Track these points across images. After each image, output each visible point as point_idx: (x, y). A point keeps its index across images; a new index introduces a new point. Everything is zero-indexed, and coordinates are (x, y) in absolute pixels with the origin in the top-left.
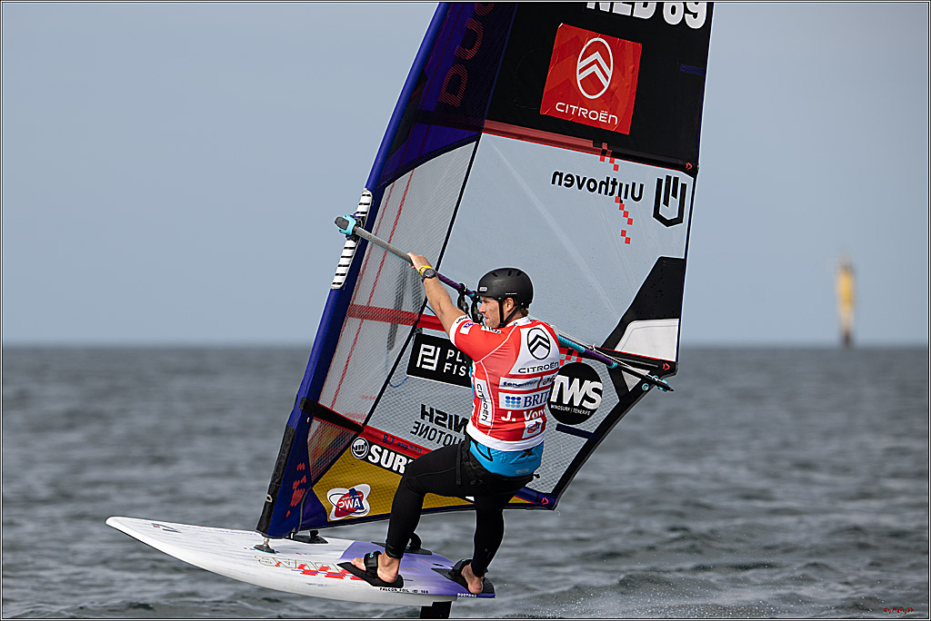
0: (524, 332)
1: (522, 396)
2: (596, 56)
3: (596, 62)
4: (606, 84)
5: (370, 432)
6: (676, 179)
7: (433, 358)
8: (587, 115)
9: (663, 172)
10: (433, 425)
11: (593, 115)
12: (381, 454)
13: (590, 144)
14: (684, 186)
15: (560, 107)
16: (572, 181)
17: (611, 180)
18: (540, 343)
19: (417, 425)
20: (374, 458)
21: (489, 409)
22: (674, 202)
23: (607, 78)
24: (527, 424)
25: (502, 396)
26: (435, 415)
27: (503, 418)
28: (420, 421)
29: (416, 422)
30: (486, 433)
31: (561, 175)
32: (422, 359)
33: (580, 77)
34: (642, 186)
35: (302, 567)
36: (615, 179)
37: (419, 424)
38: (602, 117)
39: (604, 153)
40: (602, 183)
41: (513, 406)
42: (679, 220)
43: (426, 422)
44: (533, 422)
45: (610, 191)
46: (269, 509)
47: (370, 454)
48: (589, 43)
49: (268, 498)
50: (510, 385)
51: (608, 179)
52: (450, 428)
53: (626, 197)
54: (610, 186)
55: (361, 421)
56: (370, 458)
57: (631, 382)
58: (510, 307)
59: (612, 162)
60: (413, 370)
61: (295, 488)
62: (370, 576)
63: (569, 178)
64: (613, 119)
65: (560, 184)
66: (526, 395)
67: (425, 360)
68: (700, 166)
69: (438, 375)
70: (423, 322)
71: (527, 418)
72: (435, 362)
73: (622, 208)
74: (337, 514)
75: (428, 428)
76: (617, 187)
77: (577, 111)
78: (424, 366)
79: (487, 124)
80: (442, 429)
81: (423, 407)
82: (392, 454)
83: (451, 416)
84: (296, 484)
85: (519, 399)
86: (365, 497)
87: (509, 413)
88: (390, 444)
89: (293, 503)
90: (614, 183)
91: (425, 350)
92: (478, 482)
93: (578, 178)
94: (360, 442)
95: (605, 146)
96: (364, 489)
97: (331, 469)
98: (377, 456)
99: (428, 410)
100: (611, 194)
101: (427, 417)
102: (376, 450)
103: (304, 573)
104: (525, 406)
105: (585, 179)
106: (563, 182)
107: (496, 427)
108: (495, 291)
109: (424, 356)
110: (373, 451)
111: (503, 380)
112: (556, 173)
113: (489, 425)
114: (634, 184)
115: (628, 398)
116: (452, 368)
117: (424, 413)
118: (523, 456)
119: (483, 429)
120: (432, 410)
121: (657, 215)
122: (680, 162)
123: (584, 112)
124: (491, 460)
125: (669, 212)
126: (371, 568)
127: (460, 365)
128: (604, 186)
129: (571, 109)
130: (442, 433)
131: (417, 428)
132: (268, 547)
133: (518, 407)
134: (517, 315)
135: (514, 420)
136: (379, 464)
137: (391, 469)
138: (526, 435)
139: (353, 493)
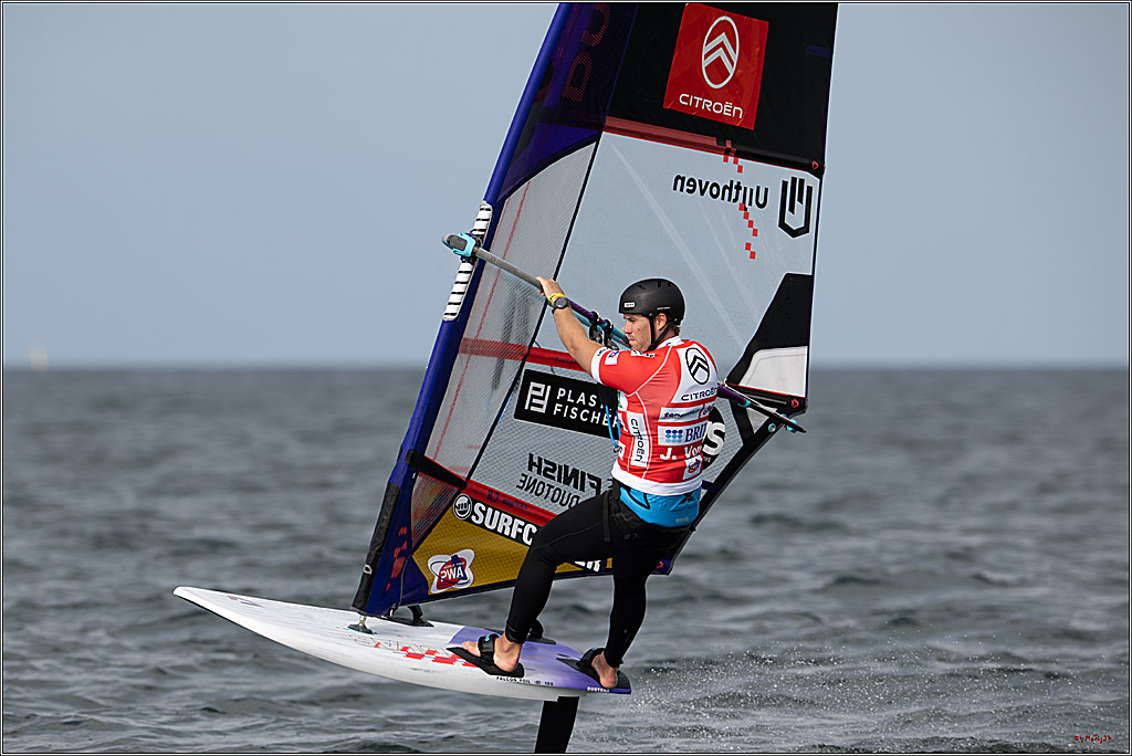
0: (681, 352)
1: (684, 428)
2: (723, 38)
3: (722, 45)
4: (731, 71)
5: (474, 487)
6: (802, 181)
7: (543, 398)
8: (711, 108)
9: (788, 174)
10: (541, 478)
11: (718, 108)
12: (485, 513)
13: (713, 142)
14: (810, 189)
15: (684, 99)
16: (695, 186)
17: (735, 184)
18: (699, 365)
19: (524, 479)
20: (477, 518)
21: (646, 448)
22: (800, 207)
23: (732, 64)
24: (688, 462)
25: (662, 430)
26: (544, 465)
27: (662, 457)
28: (527, 473)
29: (523, 475)
30: (640, 476)
31: (683, 179)
32: (531, 400)
33: (705, 63)
34: (766, 190)
35: (405, 649)
36: (739, 183)
37: (526, 477)
38: (727, 109)
39: (727, 153)
40: (726, 187)
41: (674, 441)
42: (805, 230)
43: (533, 474)
44: (693, 460)
45: (733, 197)
46: (368, 581)
47: (473, 513)
48: (715, 23)
49: (367, 569)
50: (672, 416)
51: (732, 182)
52: (559, 480)
53: (750, 204)
54: (734, 191)
55: (464, 475)
56: (473, 518)
57: (757, 421)
58: (662, 324)
59: (736, 162)
60: (521, 413)
61: (396, 556)
62: (485, 662)
63: (692, 183)
64: (738, 112)
65: (682, 190)
66: (688, 427)
67: (534, 401)
68: (826, 165)
69: (548, 419)
70: (533, 356)
71: (688, 456)
72: (545, 403)
73: (746, 216)
74: (439, 586)
75: (536, 480)
76: (741, 192)
77: (701, 102)
78: (532, 408)
79: (609, 121)
80: (551, 482)
81: (531, 456)
82: (497, 513)
83: (560, 467)
84: (397, 551)
85: (681, 432)
86: (468, 566)
87: (670, 450)
88: (495, 501)
89: (394, 575)
90: (738, 188)
91: (535, 389)
92: (632, 536)
93: (700, 182)
94: (462, 500)
95: (729, 145)
96: (467, 555)
97: (433, 532)
98: (481, 515)
99: (536, 460)
100: (735, 201)
101: (534, 469)
102: (480, 508)
103: (407, 656)
104: (687, 440)
105: (707, 183)
106: (686, 187)
107: (653, 467)
108: (643, 306)
109: (533, 396)
110: (477, 511)
111: (664, 411)
112: (678, 177)
113: (645, 466)
114: (758, 188)
115: (753, 441)
116: (563, 409)
117: (531, 464)
118: (683, 501)
119: (636, 471)
120: (540, 459)
121: (783, 225)
122: (806, 161)
123: (708, 104)
124: (648, 508)
125: (794, 220)
126: (487, 653)
127: (571, 405)
128: (727, 191)
129: (694, 101)
130: (551, 487)
131: (524, 482)
132: (364, 627)
133: (680, 441)
134: (670, 333)
135: (674, 458)
136: (482, 525)
137: (495, 531)
138: (686, 474)
139: (456, 560)
